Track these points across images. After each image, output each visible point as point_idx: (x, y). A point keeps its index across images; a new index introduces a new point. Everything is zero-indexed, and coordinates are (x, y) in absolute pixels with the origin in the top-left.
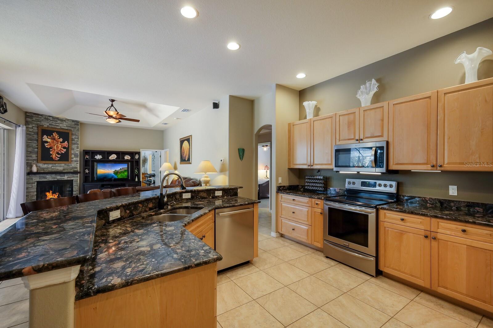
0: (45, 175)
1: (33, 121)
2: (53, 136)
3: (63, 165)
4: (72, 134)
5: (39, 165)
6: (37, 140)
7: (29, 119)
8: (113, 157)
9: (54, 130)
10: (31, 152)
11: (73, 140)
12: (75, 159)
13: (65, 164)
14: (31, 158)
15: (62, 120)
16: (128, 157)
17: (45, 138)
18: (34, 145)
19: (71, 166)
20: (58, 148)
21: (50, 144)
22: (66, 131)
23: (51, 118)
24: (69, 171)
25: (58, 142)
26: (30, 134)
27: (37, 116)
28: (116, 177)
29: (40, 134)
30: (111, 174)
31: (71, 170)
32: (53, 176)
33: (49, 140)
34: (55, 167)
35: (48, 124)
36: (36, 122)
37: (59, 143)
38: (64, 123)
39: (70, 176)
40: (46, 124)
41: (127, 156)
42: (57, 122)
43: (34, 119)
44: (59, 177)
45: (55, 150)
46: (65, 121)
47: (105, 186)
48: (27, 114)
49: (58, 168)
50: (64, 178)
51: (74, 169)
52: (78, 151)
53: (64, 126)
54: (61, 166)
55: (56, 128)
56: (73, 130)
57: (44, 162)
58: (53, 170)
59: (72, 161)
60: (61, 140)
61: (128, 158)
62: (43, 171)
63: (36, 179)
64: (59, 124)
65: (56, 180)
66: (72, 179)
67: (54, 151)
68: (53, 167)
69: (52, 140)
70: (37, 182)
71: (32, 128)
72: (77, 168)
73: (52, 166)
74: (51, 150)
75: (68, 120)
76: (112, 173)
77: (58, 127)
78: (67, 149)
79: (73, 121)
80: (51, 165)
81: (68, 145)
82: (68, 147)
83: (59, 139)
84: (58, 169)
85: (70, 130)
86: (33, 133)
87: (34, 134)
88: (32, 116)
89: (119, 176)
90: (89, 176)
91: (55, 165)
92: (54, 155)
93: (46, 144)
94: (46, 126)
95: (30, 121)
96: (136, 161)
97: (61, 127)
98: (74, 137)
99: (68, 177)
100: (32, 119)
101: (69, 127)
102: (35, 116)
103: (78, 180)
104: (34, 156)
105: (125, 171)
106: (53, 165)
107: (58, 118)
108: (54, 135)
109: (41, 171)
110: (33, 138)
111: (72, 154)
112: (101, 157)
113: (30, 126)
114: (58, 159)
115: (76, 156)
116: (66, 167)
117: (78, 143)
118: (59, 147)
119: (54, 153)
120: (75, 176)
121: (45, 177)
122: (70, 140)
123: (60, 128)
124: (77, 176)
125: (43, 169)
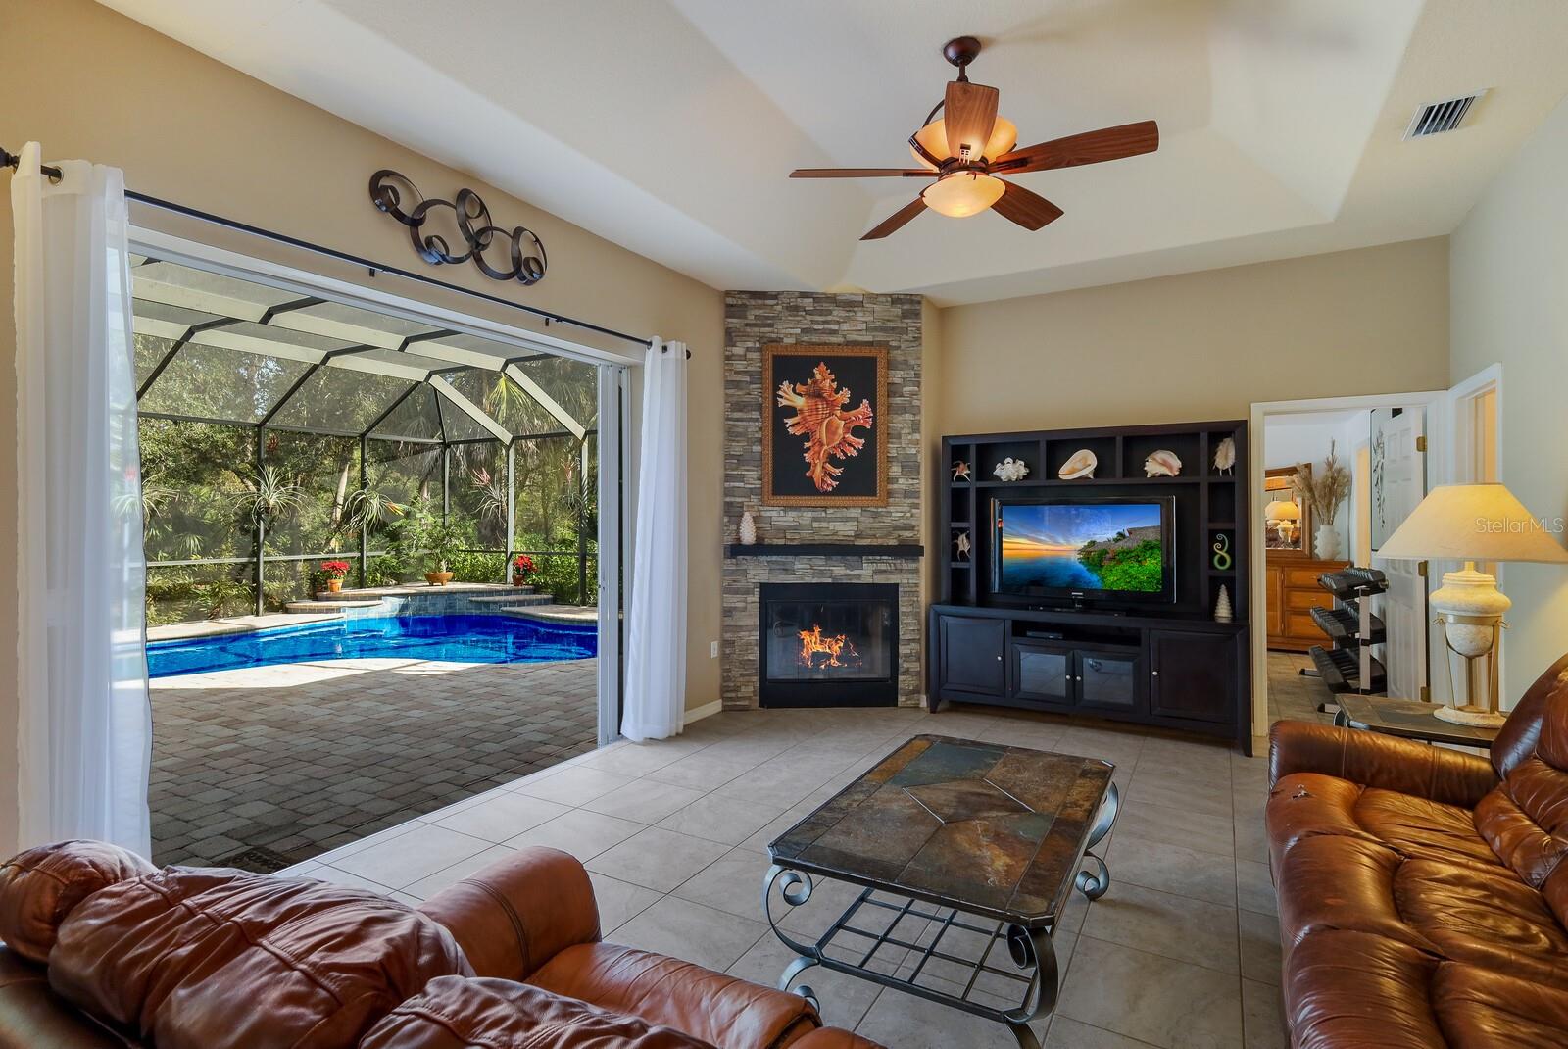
0: (790, 558)
1: (747, 325)
2: (815, 382)
3: (855, 512)
4: (891, 365)
5: (769, 514)
6: (760, 408)
7: (735, 322)
8: (1080, 465)
9: (820, 352)
10: (741, 460)
11: (892, 391)
12: (902, 483)
13: (864, 509)
14: (742, 485)
15: (850, 304)
16: (1165, 463)
17: (789, 396)
18: (753, 427)
19: (887, 520)
20: (835, 433)
21: (804, 418)
22: (866, 352)
23: (808, 303)
24: (880, 542)
25: (831, 404)
26: (736, 385)
27: (760, 302)
28: (1093, 579)
29: (769, 374)
30: (1067, 566)
31: (888, 535)
32: (819, 561)
33: (799, 402)
34: (824, 524)
35: (798, 331)
36: (756, 330)
37: (838, 413)
38: (860, 316)
39: (883, 567)
40: (789, 333)
41: (1162, 455)
42: (829, 318)
43: (751, 317)
44: (839, 571)
45: (822, 445)
46: (861, 304)
47: (1029, 634)
48: (730, 301)
49: (838, 528)
50: (860, 576)
51: (901, 533)
52: (917, 442)
53: (854, 330)
54: (847, 519)
55: (826, 344)
56: (894, 344)
57: (783, 500)
58: (816, 538)
59: (890, 494)
60: (845, 396)
61: (1165, 470)
62: (781, 542)
63: (759, 571)
64: (838, 323)
65: (830, 581)
66: (893, 579)
67: (817, 448)
68: (816, 525)
69: (812, 402)
70: (763, 586)
71: (744, 357)
72: (912, 528)
73: (815, 519)
74: (807, 445)
75: (874, 298)
76: (1075, 557)
77: (834, 339)
78: (868, 434)
79: (895, 299)
80: (810, 514)
81: (874, 418)
82: (874, 425)
83: (837, 392)
84: (835, 534)
85: (885, 345)
86: (748, 379)
87: (751, 383)
88: (744, 305)
89: (1112, 579)
90: (968, 570)
91: (824, 514)
92: (819, 469)
93: (789, 421)
94: (791, 341)
95: (738, 326)
96: (1214, 488)
97: (844, 336)
98: (897, 377)
99: (877, 572)
100: (746, 318)
101: (876, 329)
102: (753, 302)
103: (917, 585)
104: (752, 475)
105: (1148, 547)
106: (816, 514)
107: (833, 299)
108: (819, 377)
109: (776, 542)
110: (746, 398)
111: (890, 460)
112: (1023, 471)
113: (738, 350)
114: (835, 484)
115: (911, 468)
116: (867, 522)
117: (916, 403)
118: (837, 428)
119: (819, 458)
120: (905, 566)
121: (788, 567)
122: (881, 391)
123: (840, 340)
124: (913, 565)
125: (782, 530)
